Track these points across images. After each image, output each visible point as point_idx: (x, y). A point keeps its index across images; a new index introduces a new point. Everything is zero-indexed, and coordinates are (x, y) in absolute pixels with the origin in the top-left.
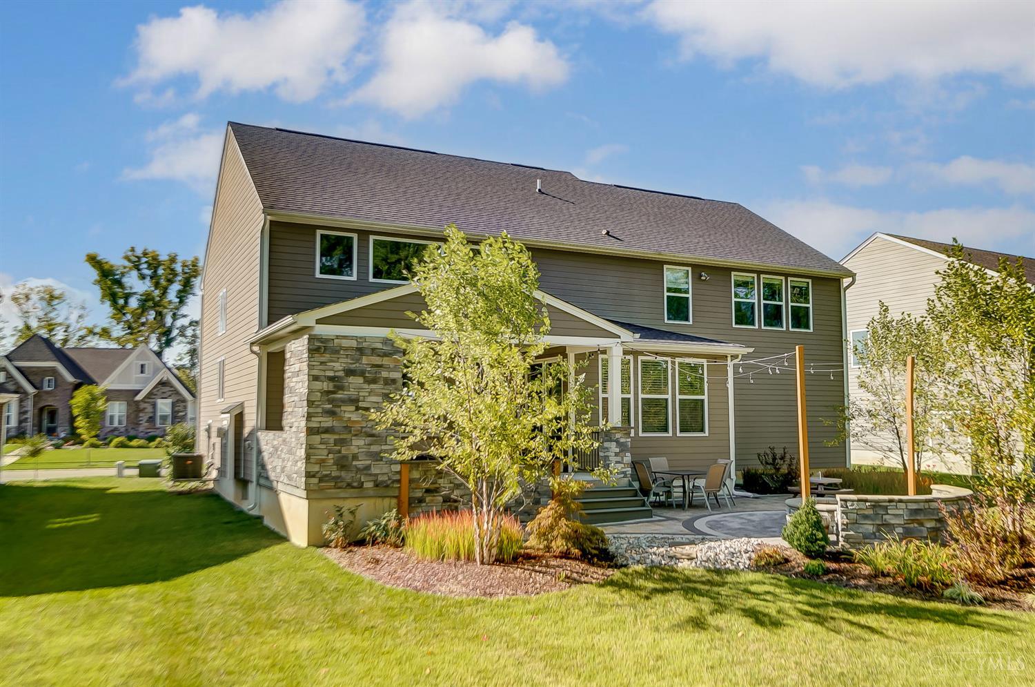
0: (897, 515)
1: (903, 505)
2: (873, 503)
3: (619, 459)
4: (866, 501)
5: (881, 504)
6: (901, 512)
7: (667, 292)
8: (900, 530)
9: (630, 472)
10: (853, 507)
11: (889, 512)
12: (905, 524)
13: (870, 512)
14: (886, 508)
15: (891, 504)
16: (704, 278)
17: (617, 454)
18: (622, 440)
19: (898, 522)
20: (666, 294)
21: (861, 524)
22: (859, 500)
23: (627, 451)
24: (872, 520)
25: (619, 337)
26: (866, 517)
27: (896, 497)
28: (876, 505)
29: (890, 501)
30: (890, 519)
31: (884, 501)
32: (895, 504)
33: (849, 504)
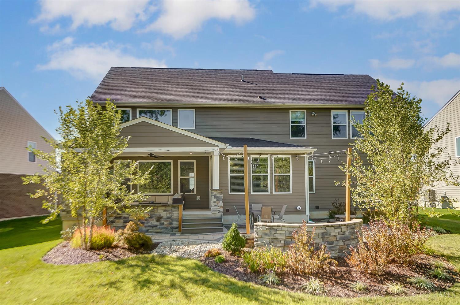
0: (282, 234)
1: (285, 229)
2: (269, 227)
3: (216, 204)
4: (266, 226)
5: (273, 228)
6: (284, 232)
7: (292, 123)
8: (283, 242)
9: (222, 211)
10: (260, 229)
11: (278, 232)
12: (286, 239)
13: (268, 232)
14: (276, 230)
15: (279, 228)
16: (313, 115)
17: (214, 202)
18: (217, 195)
19: (282, 238)
20: (291, 124)
21: (264, 238)
22: (263, 226)
23: (221, 200)
24: (269, 236)
25: (218, 146)
26: (266, 234)
27: (282, 224)
28: (271, 228)
29: (278, 226)
30: (277, 236)
31: (275, 226)
32: (281, 228)
33: (258, 227)
